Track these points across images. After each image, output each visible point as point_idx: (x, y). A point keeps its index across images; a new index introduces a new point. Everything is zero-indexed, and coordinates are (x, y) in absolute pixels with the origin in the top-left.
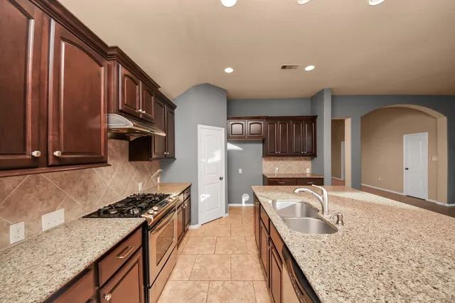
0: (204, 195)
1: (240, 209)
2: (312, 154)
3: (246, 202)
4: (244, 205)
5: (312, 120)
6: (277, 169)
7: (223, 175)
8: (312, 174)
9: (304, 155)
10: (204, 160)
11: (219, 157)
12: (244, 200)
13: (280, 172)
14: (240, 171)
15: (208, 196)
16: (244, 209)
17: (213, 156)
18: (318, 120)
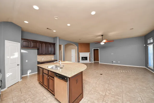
0: (9, 74)
1: (27, 77)
2: (54, 54)
3: (30, 73)
4: (28, 74)
5: (54, 44)
6: (43, 59)
7: (19, 63)
8: (54, 60)
9: (52, 54)
10: (8, 57)
11: (17, 55)
12: (28, 73)
13: (44, 60)
14: (27, 61)
15: (11, 74)
16: (28, 76)
17: (14, 55)
18: (56, 44)
